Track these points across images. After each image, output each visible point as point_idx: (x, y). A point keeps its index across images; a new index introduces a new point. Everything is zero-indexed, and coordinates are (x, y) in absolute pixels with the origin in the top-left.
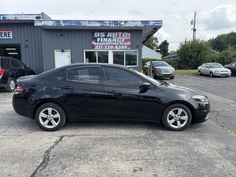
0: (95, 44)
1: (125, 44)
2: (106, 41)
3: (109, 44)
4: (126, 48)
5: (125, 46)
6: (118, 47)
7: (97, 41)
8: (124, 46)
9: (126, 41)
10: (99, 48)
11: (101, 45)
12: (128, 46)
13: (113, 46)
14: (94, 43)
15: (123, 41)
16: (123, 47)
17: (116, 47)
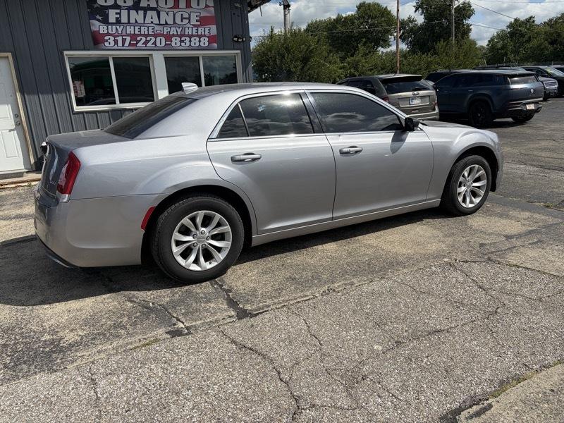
0: (101, 32)
1: (201, 31)
2: (140, 20)
3: (150, 33)
4: (207, 44)
5: (202, 39)
6: (181, 41)
7: (110, 21)
8: (198, 39)
9: (203, 21)
10: (120, 43)
11: (124, 33)
12: (212, 39)
13: (163, 39)
14: (97, 26)
15: (194, 21)
16: (195, 41)
17: (175, 42)
